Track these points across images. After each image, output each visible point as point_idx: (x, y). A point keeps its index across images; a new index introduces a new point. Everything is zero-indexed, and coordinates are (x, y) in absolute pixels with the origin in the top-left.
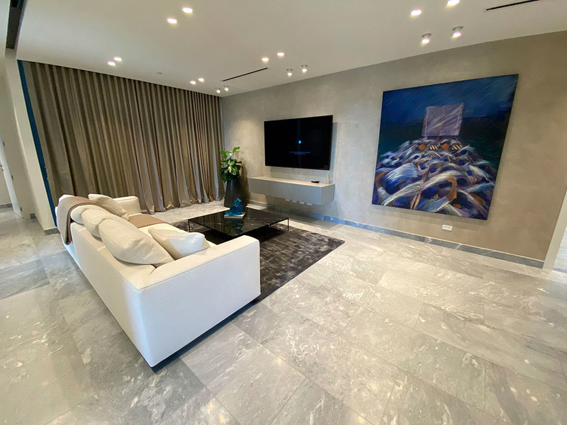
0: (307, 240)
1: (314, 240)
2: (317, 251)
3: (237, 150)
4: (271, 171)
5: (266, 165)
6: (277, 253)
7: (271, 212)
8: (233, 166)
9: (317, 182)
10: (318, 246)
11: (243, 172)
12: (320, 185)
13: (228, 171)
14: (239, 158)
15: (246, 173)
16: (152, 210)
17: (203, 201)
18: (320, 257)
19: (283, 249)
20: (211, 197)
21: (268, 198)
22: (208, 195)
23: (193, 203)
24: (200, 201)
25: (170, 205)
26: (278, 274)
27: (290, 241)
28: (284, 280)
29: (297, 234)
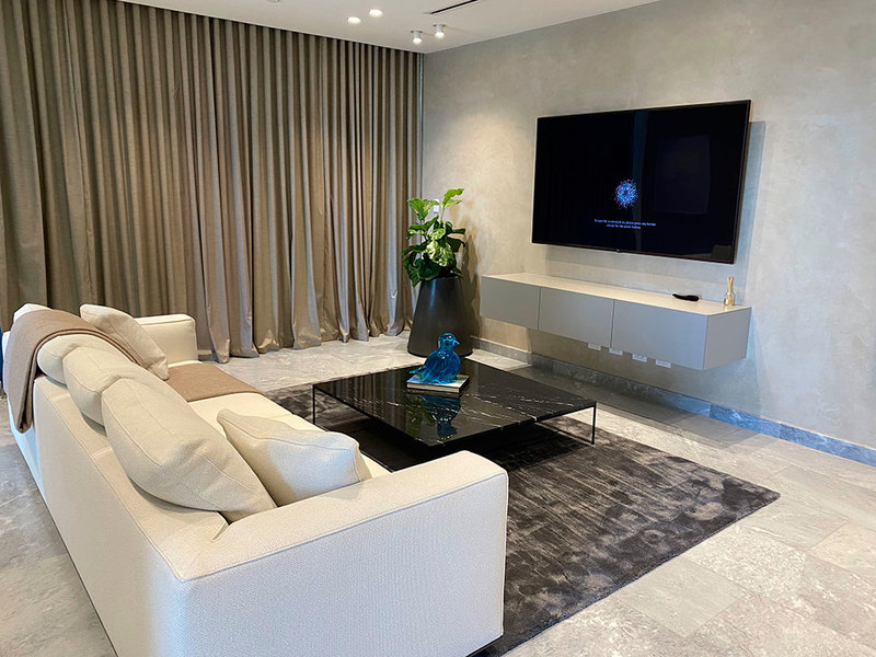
0: (653, 479)
1: (675, 479)
2: (683, 519)
3: (456, 197)
4: (549, 258)
5: (535, 240)
6: (557, 510)
7: (541, 379)
8: (441, 242)
9: (694, 298)
10: (688, 502)
11: (466, 258)
12: (701, 309)
13: (426, 255)
14: (460, 219)
15: (476, 263)
16: (224, 352)
17: (353, 335)
18: (693, 539)
19: (576, 501)
20: (376, 326)
21: (534, 335)
22: (367, 319)
23: (326, 338)
24: (345, 334)
25: (267, 341)
26: (559, 579)
27: (597, 474)
28: (575, 598)
29: (622, 456)
